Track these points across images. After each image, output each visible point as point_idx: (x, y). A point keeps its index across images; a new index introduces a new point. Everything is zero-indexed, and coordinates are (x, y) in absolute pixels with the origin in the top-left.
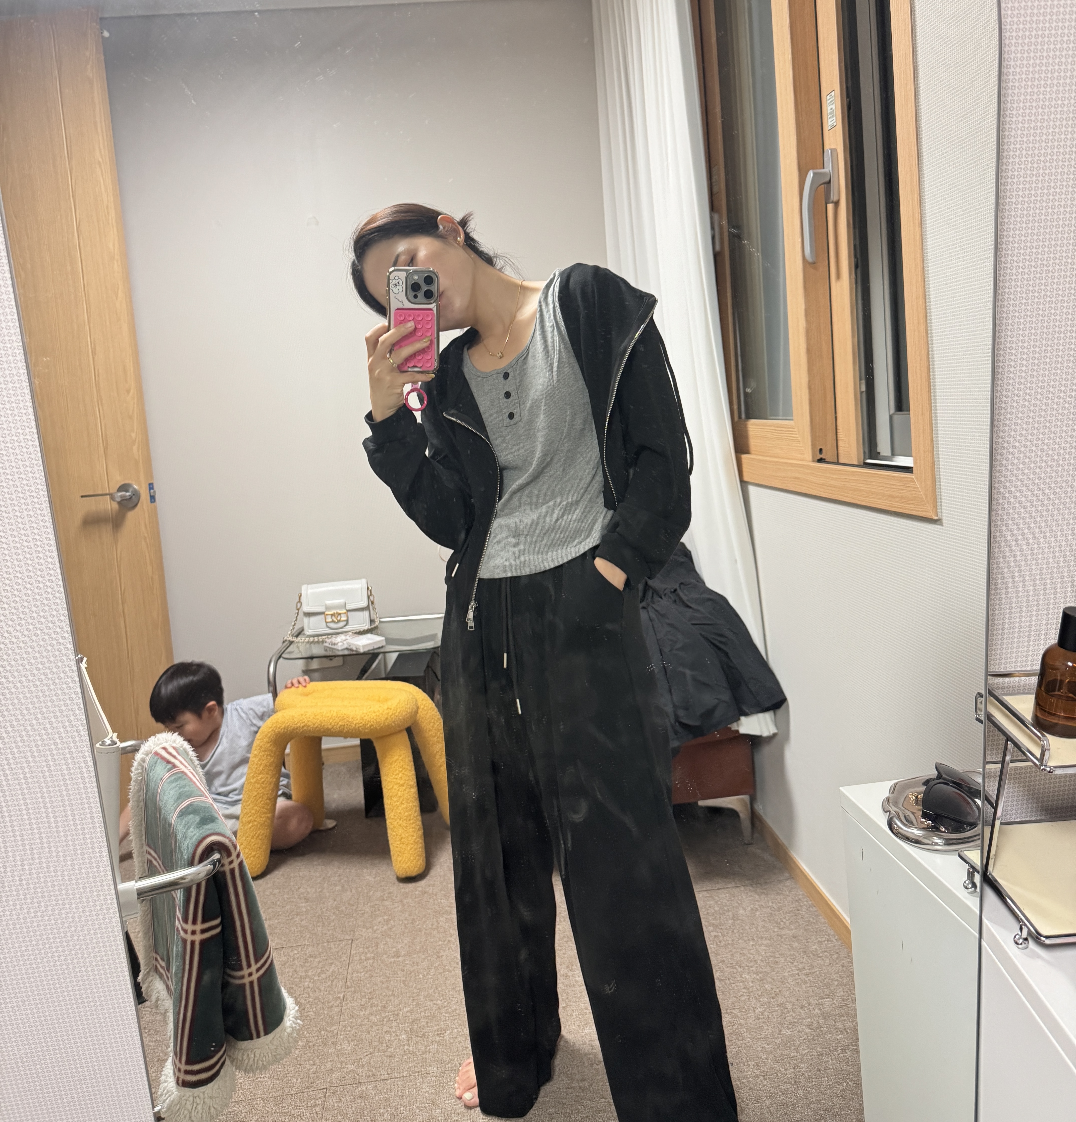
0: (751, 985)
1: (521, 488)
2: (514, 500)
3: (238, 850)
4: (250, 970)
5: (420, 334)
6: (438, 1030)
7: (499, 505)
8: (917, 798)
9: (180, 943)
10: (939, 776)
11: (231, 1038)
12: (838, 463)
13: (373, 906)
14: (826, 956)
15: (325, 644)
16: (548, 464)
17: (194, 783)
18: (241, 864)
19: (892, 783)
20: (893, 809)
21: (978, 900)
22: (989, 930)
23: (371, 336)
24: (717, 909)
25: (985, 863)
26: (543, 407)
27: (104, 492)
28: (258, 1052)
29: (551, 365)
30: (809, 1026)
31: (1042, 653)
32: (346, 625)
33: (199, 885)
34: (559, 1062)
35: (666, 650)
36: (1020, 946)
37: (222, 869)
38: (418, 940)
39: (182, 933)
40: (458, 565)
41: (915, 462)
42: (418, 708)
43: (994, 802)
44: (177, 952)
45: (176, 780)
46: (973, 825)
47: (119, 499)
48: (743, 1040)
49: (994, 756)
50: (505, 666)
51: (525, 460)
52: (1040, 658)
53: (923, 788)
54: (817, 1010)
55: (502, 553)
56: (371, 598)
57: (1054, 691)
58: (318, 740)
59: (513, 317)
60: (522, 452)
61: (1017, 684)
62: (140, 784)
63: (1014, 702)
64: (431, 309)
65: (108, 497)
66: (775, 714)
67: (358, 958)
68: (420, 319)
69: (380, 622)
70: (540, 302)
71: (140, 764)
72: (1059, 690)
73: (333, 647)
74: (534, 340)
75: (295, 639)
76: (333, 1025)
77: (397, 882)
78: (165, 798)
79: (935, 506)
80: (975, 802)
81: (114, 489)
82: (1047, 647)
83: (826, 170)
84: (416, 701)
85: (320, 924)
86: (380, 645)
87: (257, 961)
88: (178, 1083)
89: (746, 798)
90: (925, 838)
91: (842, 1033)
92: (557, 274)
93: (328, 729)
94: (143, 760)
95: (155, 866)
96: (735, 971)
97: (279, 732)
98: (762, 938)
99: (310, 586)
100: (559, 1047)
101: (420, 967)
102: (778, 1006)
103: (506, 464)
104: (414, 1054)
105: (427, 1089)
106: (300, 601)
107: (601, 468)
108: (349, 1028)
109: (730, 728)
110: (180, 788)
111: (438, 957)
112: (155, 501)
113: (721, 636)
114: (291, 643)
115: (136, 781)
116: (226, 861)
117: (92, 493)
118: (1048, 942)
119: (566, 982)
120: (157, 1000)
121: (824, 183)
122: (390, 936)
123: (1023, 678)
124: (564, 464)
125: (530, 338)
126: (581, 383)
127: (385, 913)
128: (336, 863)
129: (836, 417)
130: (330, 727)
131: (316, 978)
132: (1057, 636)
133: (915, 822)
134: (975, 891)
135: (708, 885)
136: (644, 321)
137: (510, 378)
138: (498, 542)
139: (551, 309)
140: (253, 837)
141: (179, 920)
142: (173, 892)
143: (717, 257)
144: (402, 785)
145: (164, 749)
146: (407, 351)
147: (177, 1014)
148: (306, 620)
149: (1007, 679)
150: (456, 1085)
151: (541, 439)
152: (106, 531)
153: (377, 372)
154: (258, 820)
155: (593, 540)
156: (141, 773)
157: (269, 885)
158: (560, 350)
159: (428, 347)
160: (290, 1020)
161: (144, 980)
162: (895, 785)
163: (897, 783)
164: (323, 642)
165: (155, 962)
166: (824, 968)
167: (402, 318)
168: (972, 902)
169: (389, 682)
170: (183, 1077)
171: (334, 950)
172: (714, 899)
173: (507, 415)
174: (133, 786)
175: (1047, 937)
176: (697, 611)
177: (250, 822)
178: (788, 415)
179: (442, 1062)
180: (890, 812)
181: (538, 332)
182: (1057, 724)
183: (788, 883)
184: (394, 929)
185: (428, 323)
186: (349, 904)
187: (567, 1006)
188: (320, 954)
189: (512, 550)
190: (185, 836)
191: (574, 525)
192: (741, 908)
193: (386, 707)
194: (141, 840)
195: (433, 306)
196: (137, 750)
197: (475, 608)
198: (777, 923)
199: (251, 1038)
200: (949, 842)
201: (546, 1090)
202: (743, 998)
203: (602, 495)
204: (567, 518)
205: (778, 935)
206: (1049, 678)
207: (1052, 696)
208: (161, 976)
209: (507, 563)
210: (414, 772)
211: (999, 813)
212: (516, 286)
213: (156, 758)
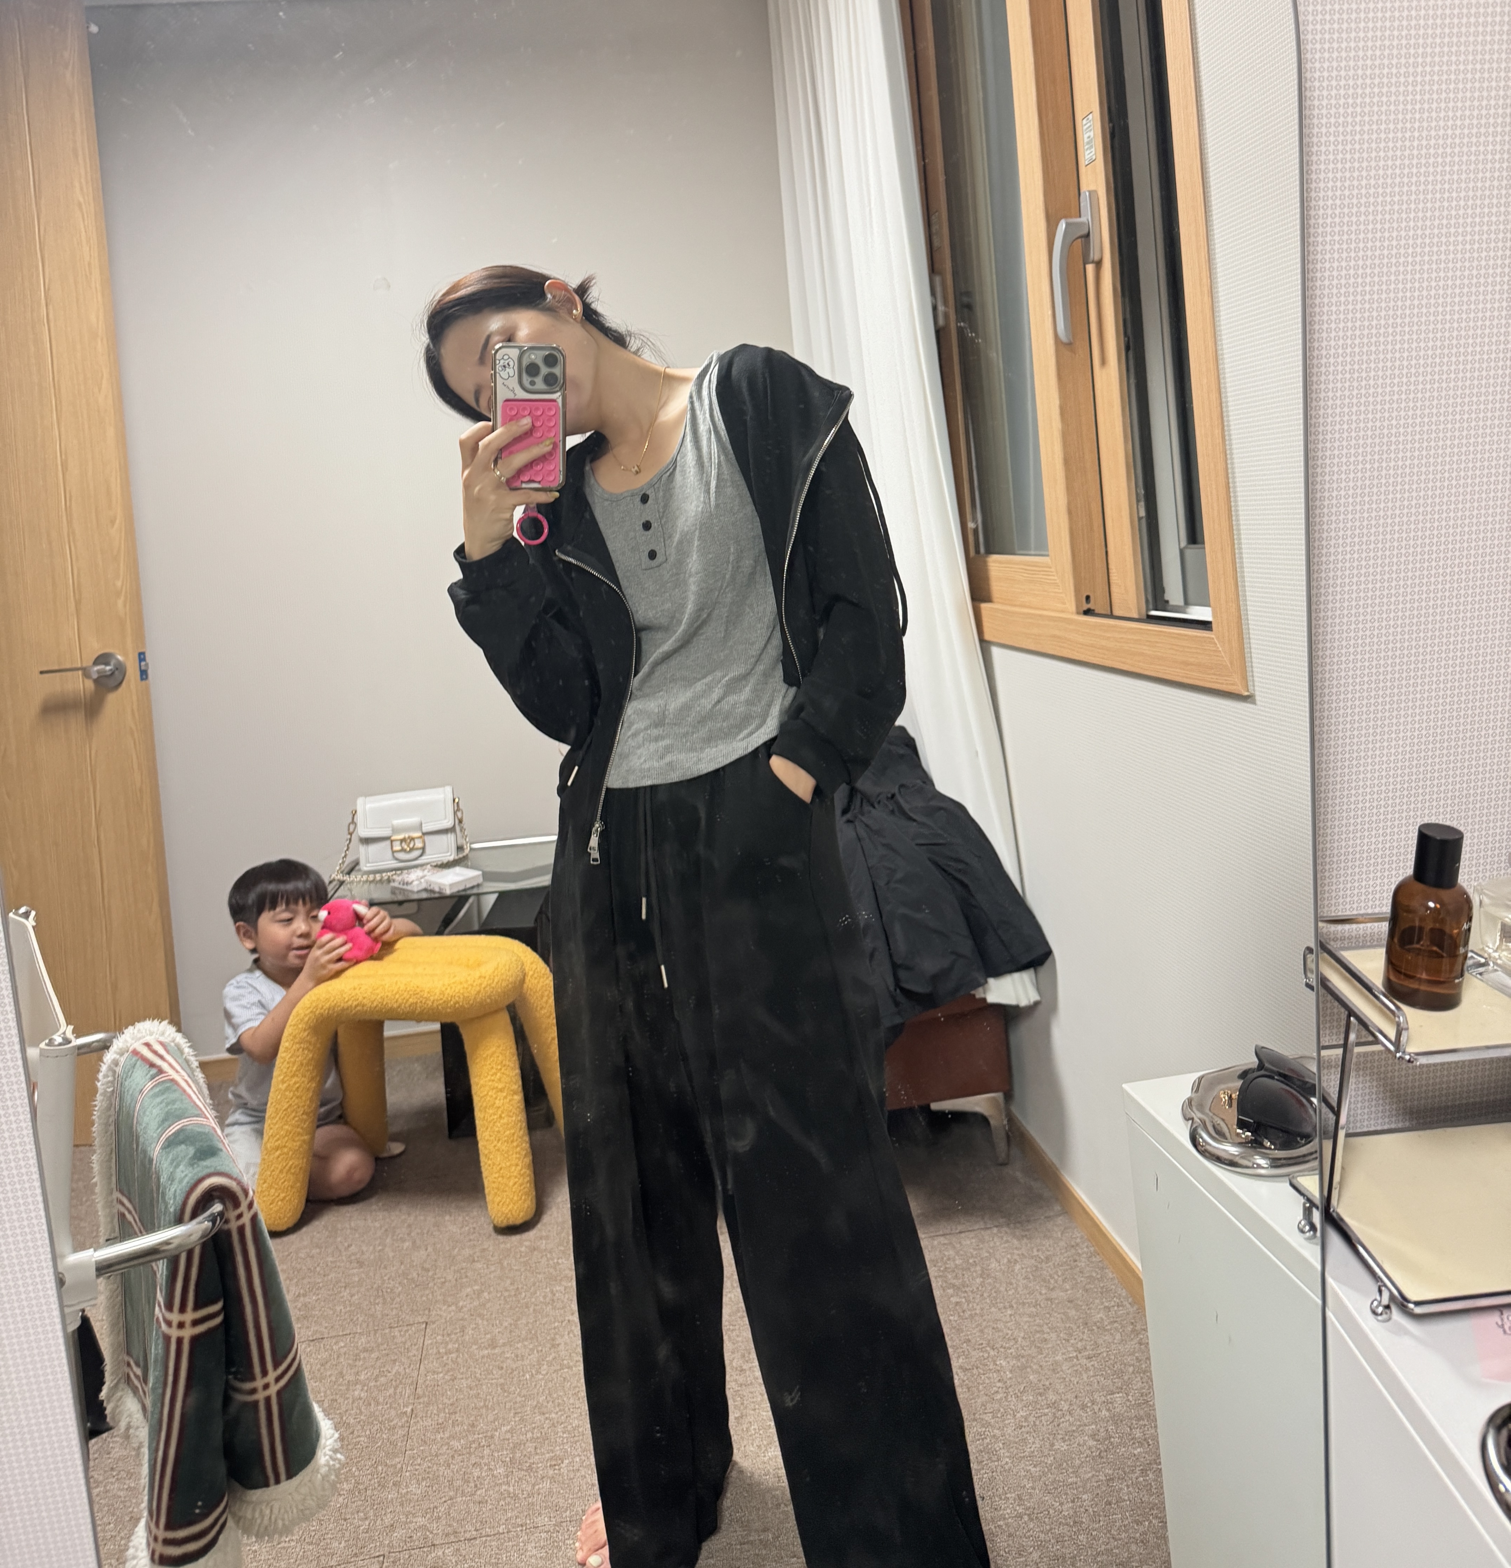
0: (1009, 1375)
1: (667, 657)
2: (657, 674)
3: (249, 1198)
4: (266, 1380)
5: (539, 434)
6: (551, 1459)
7: (635, 682)
8: (1230, 1097)
9: (161, 1341)
10: (1261, 1066)
11: (237, 1485)
12: (1111, 616)
13: (458, 1271)
14: (1116, 1329)
15: (392, 884)
16: (704, 623)
17: (189, 1096)
18: (254, 1219)
19: (1196, 1076)
20: (1197, 1115)
21: (1318, 1249)
22: (1336, 1295)
23: (468, 438)
24: (958, 1262)
25: (1326, 1193)
26: (696, 543)
27: (74, 666)
28: (276, 1506)
29: (708, 484)
30: (1093, 1436)
31: (1393, 887)
32: (421, 855)
33: (190, 1253)
34: (729, 1502)
35: (881, 883)
36: (1380, 1318)
37: (226, 1227)
38: (524, 1321)
39: (164, 1326)
40: (576, 768)
41: (1214, 614)
42: (525, 975)
43: (1335, 1104)
44: (156, 1355)
45: (161, 1093)
46: (1308, 1138)
47: (95, 676)
48: (998, 1460)
49: (1334, 1037)
50: (644, 917)
51: (673, 617)
52: (1391, 894)
53: (1239, 1083)
54: (1104, 1412)
55: (639, 752)
56: (459, 814)
57: (1411, 943)
58: (378, 1026)
59: (654, 417)
60: (668, 605)
61: (1361, 932)
62: (109, 1099)
63: (1357, 959)
64: (554, 401)
65: (80, 672)
66: (1036, 972)
67: (435, 1351)
68: (539, 413)
69: (471, 849)
70: (691, 397)
71: (110, 1069)
72: (1418, 942)
73: (405, 887)
74: (683, 449)
75: (346, 878)
76: (396, 1457)
77: (494, 1234)
78: (146, 1119)
79: (1245, 678)
80: (1311, 1103)
81: (88, 662)
82: (1401, 878)
83: (1083, 219)
84: (523, 964)
85: (380, 1300)
86: (475, 883)
87: (276, 1366)
88: (152, 1559)
89: (999, 1096)
90: (1243, 1158)
91: (1141, 1445)
92: (715, 359)
93: (391, 1010)
94: (116, 1063)
95: (130, 1223)
96: (986, 1355)
97: (322, 1015)
98: (1024, 1304)
99: (368, 799)
100: (731, 1480)
101: (526, 1362)
102: (1049, 1406)
103: (646, 623)
104: (515, 1497)
105: (534, 1552)
106: (353, 822)
107: (778, 628)
108: (419, 1461)
109: (974, 996)
110: (168, 1104)
111: (553, 1346)
112: (147, 678)
113: (958, 860)
114: (342, 883)
115: (104, 1093)
116: (232, 1214)
117: (56, 668)
118: (1418, 1310)
119: (741, 1379)
120: (128, 1427)
121: (1081, 237)
122: (481, 1316)
123: (1369, 925)
124: (728, 621)
125: (677, 447)
126: (750, 508)
127: (475, 1281)
128: (404, 1208)
129: (1107, 552)
130: (395, 1006)
131: (372, 1384)
132: (1411, 864)
133: (1228, 1135)
134: (1315, 1236)
135: (945, 1227)
136: (835, 423)
137: (649, 502)
138: (635, 735)
139: (707, 407)
140: (281, 1171)
141: (160, 1306)
142: (154, 1264)
143: (941, 335)
144: (501, 1090)
145: (148, 1045)
146: (520, 459)
147: (153, 1451)
148: (362, 849)
149: (1347, 927)
150: (577, 1544)
151: (693, 588)
152: (76, 722)
153: (477, 489)
154: (289, 1145)
155: (768, 730)
156: (112, 1082)
157: (305, 1243)
158: (719, 462)
159: (550, 454)
160: (325, 1455)
161: (109, 1397)
162: (1200, 1079)
163: (1202, 1077)
164: (389, 881)
165: (127, 1370)
166: (1113, 1346)
167: (514, 413)
168: (1311, 1253)
169: (483, 937)
170: (160, 1549)
171: (399, 1340)
172: (954, 1247)
173: (646, 553)
174: (99, 1101)
175: (1418, 1304)
176: (923, 824)
177: (277, 1149)
178: (1042, 548)
179: (557, 1508)
180: (1193, 1119)
181: (689, 438)
182: (1416, 991)
183: (1060, 1220)
184: (488, 1305)
185: (549, 420)
186: (423, 1268)
187: (742, 1417)
188: (378, 1346)
189: (653, 747)
190: (171, 1178)
191: (742, 709)
192: (993, 1260)
193: (477, 974)
194: (110, 1183)
195: (557, 396)
196: (107, 1048)
197: (601, 832)
198: (1044, 1280)
199: (267, 1485)
200: (1276, 1163)
201: (708, 1547)
202: (999, 1397)
203: (780, 666)
204: (732, 699)
205: (1047, 1299)
206: (1403, 925)
207: (1409, 951)
208: (135, 1391)
209: (647, 766)
210: (518, 1071)
211: (1343, 1120)
212: (657, 373)
213: (134, 1059)
